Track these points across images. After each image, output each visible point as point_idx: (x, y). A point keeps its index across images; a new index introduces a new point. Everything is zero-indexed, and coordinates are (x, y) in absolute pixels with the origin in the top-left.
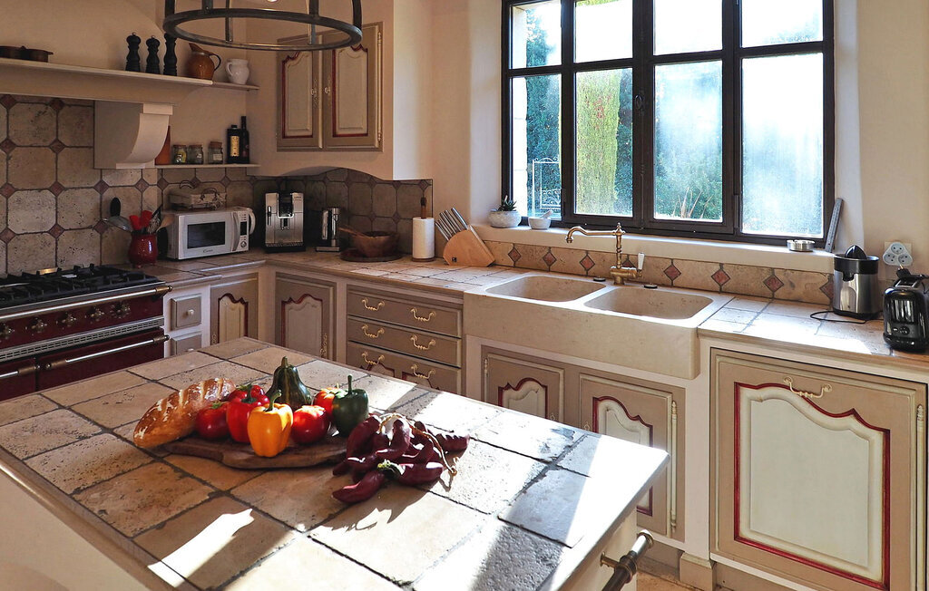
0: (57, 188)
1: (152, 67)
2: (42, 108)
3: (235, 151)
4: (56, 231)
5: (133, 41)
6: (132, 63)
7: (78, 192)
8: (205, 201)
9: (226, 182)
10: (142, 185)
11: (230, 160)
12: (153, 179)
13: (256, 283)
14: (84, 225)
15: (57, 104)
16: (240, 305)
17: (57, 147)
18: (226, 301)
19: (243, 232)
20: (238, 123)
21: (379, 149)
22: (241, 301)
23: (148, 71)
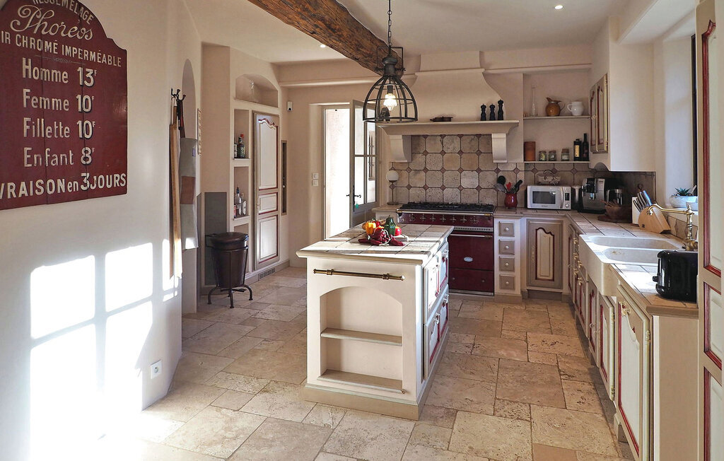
0: (479, 171)
1: (492, 118)
2: (473, 137)
3: (577, 154)
4: (479, 188)
5: (483, 107)
6: (483, 117)
7: (488, 173)
8: (547, 180)
9: (574, 171)
10: (516, 170)
11: (576, 159)
12: (522, 168)
13: (562, 225)
14: (490, 187)
15: (479, 136)
16: (549, 235)
17: (479, 153)
18: (540, 232)
19: (567, 199)
20: (582, 138)
21: (607, 152)
22: (550, 233)
23: (490, 120)
